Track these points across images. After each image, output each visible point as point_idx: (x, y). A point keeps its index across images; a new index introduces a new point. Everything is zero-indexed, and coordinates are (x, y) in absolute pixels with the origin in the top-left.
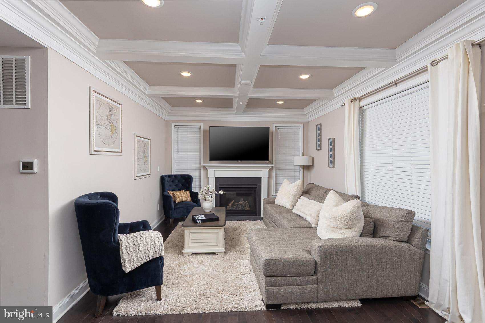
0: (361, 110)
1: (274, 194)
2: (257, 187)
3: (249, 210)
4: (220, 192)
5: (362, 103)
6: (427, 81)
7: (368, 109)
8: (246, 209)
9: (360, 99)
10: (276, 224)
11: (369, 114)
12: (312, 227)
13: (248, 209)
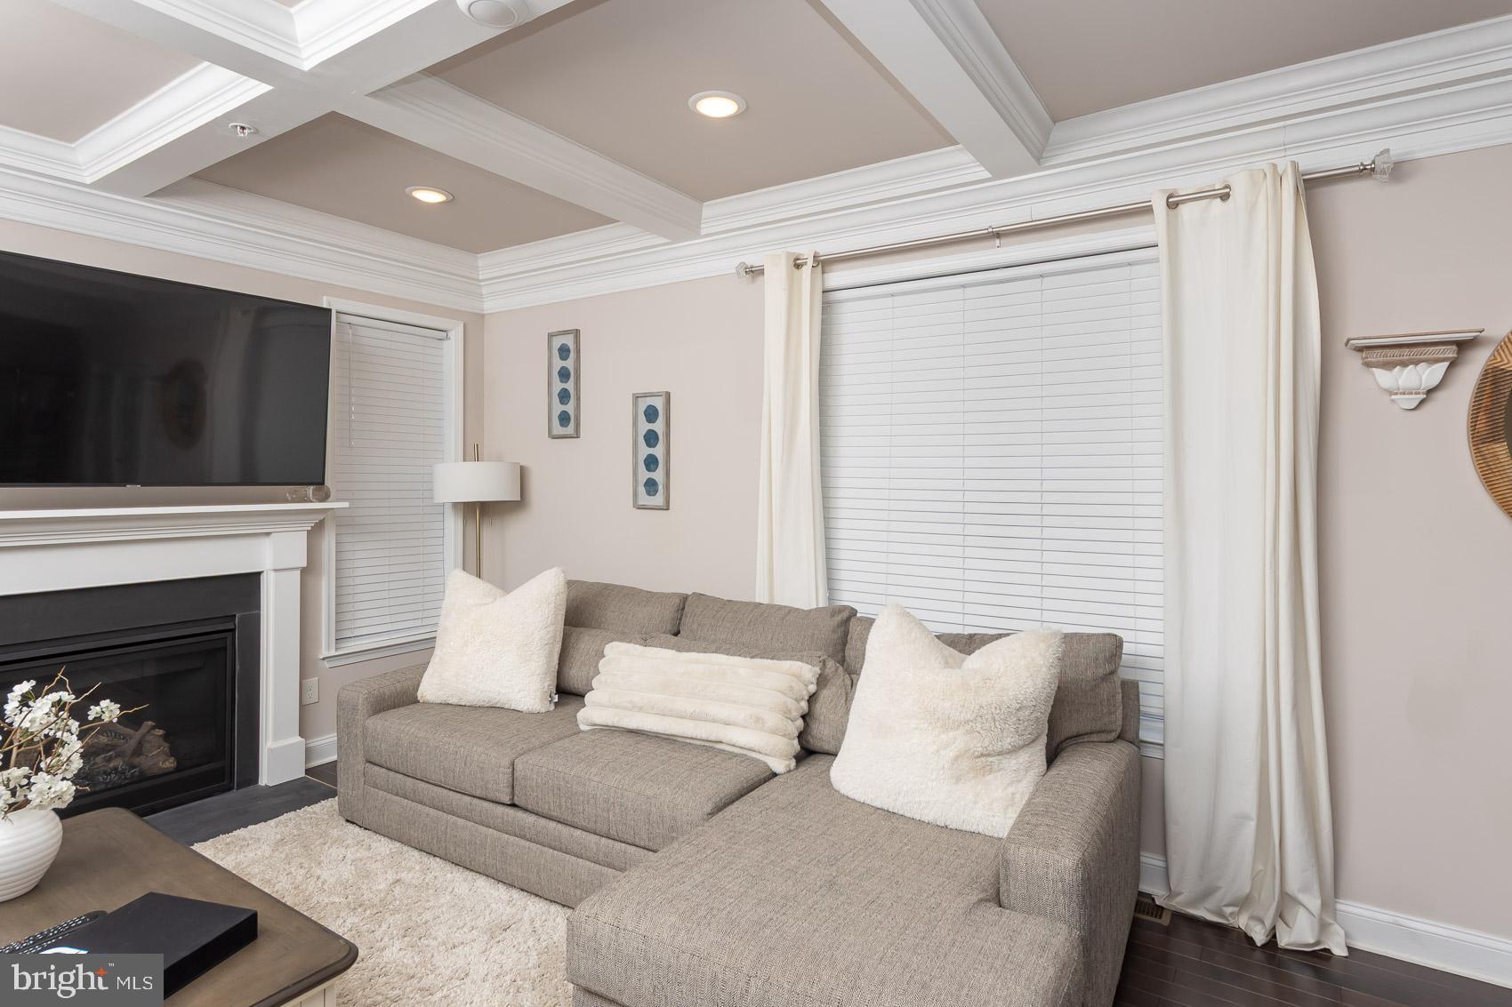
0: (828, 302)
1: (329, 648)
2: (233, 630)
3: (178, 769)
4: (94, 712)
5: (837, 277)
6: (1152, 243)
7: (848, 300)
8: (156, 771)
9: (824, 264)
10: (526, 810)
11: (853, 318)
12: (775, 775)
13: (170, 764)
